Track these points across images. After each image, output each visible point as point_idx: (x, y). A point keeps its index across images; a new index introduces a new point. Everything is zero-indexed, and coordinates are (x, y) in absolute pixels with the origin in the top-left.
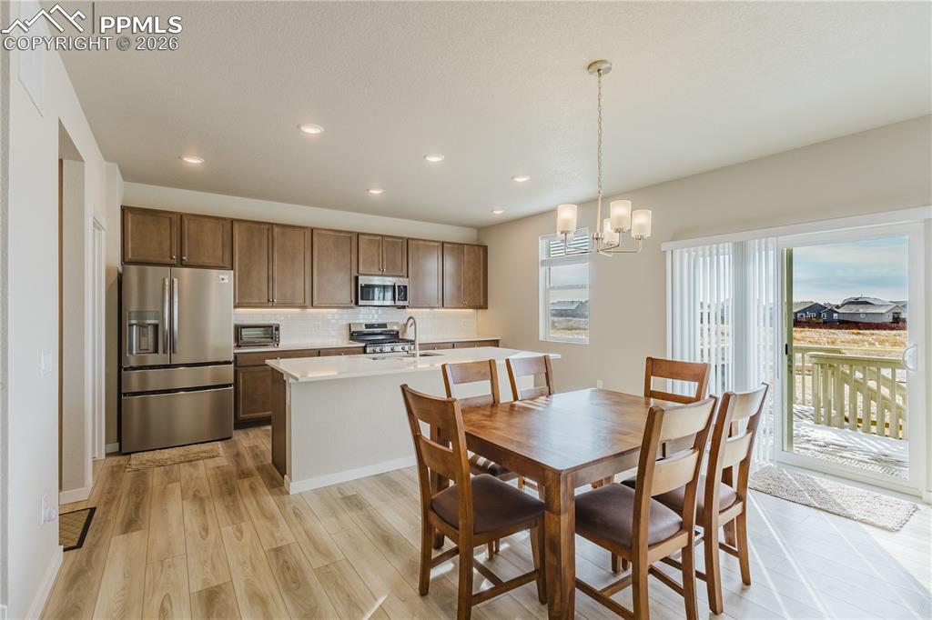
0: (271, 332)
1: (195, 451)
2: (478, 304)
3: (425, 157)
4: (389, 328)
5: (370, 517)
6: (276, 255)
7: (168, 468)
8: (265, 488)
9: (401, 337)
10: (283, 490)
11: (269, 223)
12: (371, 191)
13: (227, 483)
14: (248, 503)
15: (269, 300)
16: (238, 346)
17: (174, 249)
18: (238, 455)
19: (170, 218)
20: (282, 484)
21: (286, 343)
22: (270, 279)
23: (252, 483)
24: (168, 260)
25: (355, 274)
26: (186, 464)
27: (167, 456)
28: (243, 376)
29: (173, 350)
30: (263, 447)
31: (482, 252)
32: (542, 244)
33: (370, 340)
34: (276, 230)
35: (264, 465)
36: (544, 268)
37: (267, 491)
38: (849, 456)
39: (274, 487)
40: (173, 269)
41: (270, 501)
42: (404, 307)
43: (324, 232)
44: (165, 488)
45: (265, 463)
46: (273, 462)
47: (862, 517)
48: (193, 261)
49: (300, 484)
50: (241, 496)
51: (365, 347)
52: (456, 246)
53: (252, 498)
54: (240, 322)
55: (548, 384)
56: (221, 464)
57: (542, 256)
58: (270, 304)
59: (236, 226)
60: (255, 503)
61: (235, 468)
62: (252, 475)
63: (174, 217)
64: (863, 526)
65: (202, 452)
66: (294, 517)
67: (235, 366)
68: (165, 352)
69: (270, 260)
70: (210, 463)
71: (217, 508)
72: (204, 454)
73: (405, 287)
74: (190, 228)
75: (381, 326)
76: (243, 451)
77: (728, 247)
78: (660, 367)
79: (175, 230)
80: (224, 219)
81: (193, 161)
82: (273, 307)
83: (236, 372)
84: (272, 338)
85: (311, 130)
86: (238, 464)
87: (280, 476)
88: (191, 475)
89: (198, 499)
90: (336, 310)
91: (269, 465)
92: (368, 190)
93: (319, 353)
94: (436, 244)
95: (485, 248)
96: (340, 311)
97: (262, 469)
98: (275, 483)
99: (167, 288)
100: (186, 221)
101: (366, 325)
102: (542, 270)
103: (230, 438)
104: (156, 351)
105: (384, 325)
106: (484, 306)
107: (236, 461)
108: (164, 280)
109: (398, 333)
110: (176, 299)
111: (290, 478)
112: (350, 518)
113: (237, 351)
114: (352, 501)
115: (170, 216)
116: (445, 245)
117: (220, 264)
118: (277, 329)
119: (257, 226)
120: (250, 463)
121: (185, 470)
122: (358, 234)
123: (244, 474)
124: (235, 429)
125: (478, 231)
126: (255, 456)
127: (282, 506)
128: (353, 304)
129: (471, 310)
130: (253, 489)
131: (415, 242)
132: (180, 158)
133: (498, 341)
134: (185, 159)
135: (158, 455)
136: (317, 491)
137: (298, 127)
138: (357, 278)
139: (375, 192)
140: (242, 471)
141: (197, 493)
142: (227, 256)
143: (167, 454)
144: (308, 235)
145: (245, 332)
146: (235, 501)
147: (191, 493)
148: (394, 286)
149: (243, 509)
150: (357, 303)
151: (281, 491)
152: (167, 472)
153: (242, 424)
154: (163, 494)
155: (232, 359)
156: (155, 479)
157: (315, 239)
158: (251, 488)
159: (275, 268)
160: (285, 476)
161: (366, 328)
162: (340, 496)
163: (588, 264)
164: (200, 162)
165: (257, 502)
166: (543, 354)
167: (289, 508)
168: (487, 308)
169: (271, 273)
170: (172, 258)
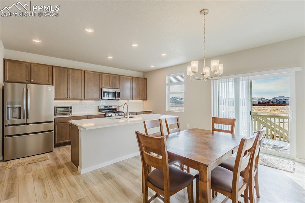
0: (69, 109)
1: (37, 158)
2: (144, 99)
3: (131, 45)
4: (113, 107)
5: (116, 182)
6: (70, 81)
7: (26, 166)
8: (70, 172)
9: (117, 110)
10: (78, 172)
11: (68, 68)
12: (108, 57)
13: (53, 171)
14: (63, 180)
15: (68, 97)
16: (55, 115)
17: (28, 77)
18: (56, 158)
19: (26, 65)
20: (77, 170)
21: (75, 113)
22: (68, 89)
23: (64, 170)
24: (25, 81)
25: (101, 87)
26: (34, 164)
27: (25, 161)
28: (57, 127)
29: (27, 117)
30: (67, 155)
31: (145, 81)
32: (167, 78)
33: (107, 112)
34: (70, 70)
35: (68, 162)
36: (168, 86)
37: (71, 173)
38: (265, 146)
39: (73, 171)
40: (27, 84)
41: (73, 178)
42: (119, 100)
43: (89, 72)
44: (25, 175)
45: (68, 161)
46: (72, 161)
47: (282, 168)
48: (36, 82)
49: (85, 169)
50: (60, 176)
51: (105, 115)
52: (137, 78)
53: (65, 178)
54: (56, 106)
55: (178, 127)
56: (49, 163)
57: (167, 82)
58: (68, 99)
59: (54, 69)
60: (66, 179)
61: (56, 164)
62: (63, 167)
63: (28, 64)
64: (283, 171)
65: (40, 158)
66: (84, 185)
67: (54, 123)
68: (24, 118)
69: (68, 82)
70: (45, 163)
71: (49, 183)
72: (42, 159)
73: (119, 93)
74: (34, 69)
75: (110, 106)
76: (58, 157)
77: (233, 79)
78: (217, 120)
79: (28, 69)
80: (49, 66)
81: (37, 41)
82: (69, 100)
83: (54, 125)
84: (69, 112)
85: (89, 31)
86: (57, 163)
87: (76, 167)
88: (37, 169)
89: (41, 179)
90: (93, 101)
91: (70, 162)
92: (107, 57)
93: (88, 117)
94: (130, 77)
95: (146, 79)
96: (95, 101)
97: (67, 164)
98: (74, 170)
99: (25, 92)
100: (33, 66)
101: (105, 106)
102: (167, 87)
103: (52, 151)
104: (20, 118)
105: (111, 106)
106: (146, 99)
107: (56, 161)
108: (23, 89)
109: (116, 109)
110: (29, 97)
111: (81, 167)
112: (107, 183)
113: (55, 117)
114: (107, 176)
115: (26, 63)
116: (133, 78)
117: (47, 83)
118: (71, 108)
119: (63, 69)
120: (62, 162)
121: (34, 167)
122: (102, 73)
123: (60, 167)
124: (54, 147)
125: (144, 74)
126: (64, 159)
127: (78, 180)
128: (100, 99)
129: (141, 101)
130: (65, 173)
131: (122, 77)
132: (31, 39)
133: (151, 111)
134: (33, 40)
135: (21, 160)
136: (92, 172)
137: (84, 29)
138: (102, 89)
139: (110, 58)
140: (59, 165)
141: (40, 177)
142: (50, 80)
143: (25, 160)
144: (83, 73)
145: (58, 110)
146: (57, 179)
147: (37, 177)
148: (115, 92)
149: (61, 183)
150: (102, 98)
151: (77, 173)
152: (25, 168)
153: (57, 145)
154: (25, 178)
155: (53, 120)
156: (20, 172)
157: (86, 74)
158: (64, 173)
159: (70, 85)
160: (78, 167)
161: (105, 107)
162: (102, 174)
163: (183, 85)
164: (40, 42)
165: (67, 179)
166: (176, 116)
167: (81, 181)
168: (147, 100)
169: (68, 87)
170: (26, 80)
